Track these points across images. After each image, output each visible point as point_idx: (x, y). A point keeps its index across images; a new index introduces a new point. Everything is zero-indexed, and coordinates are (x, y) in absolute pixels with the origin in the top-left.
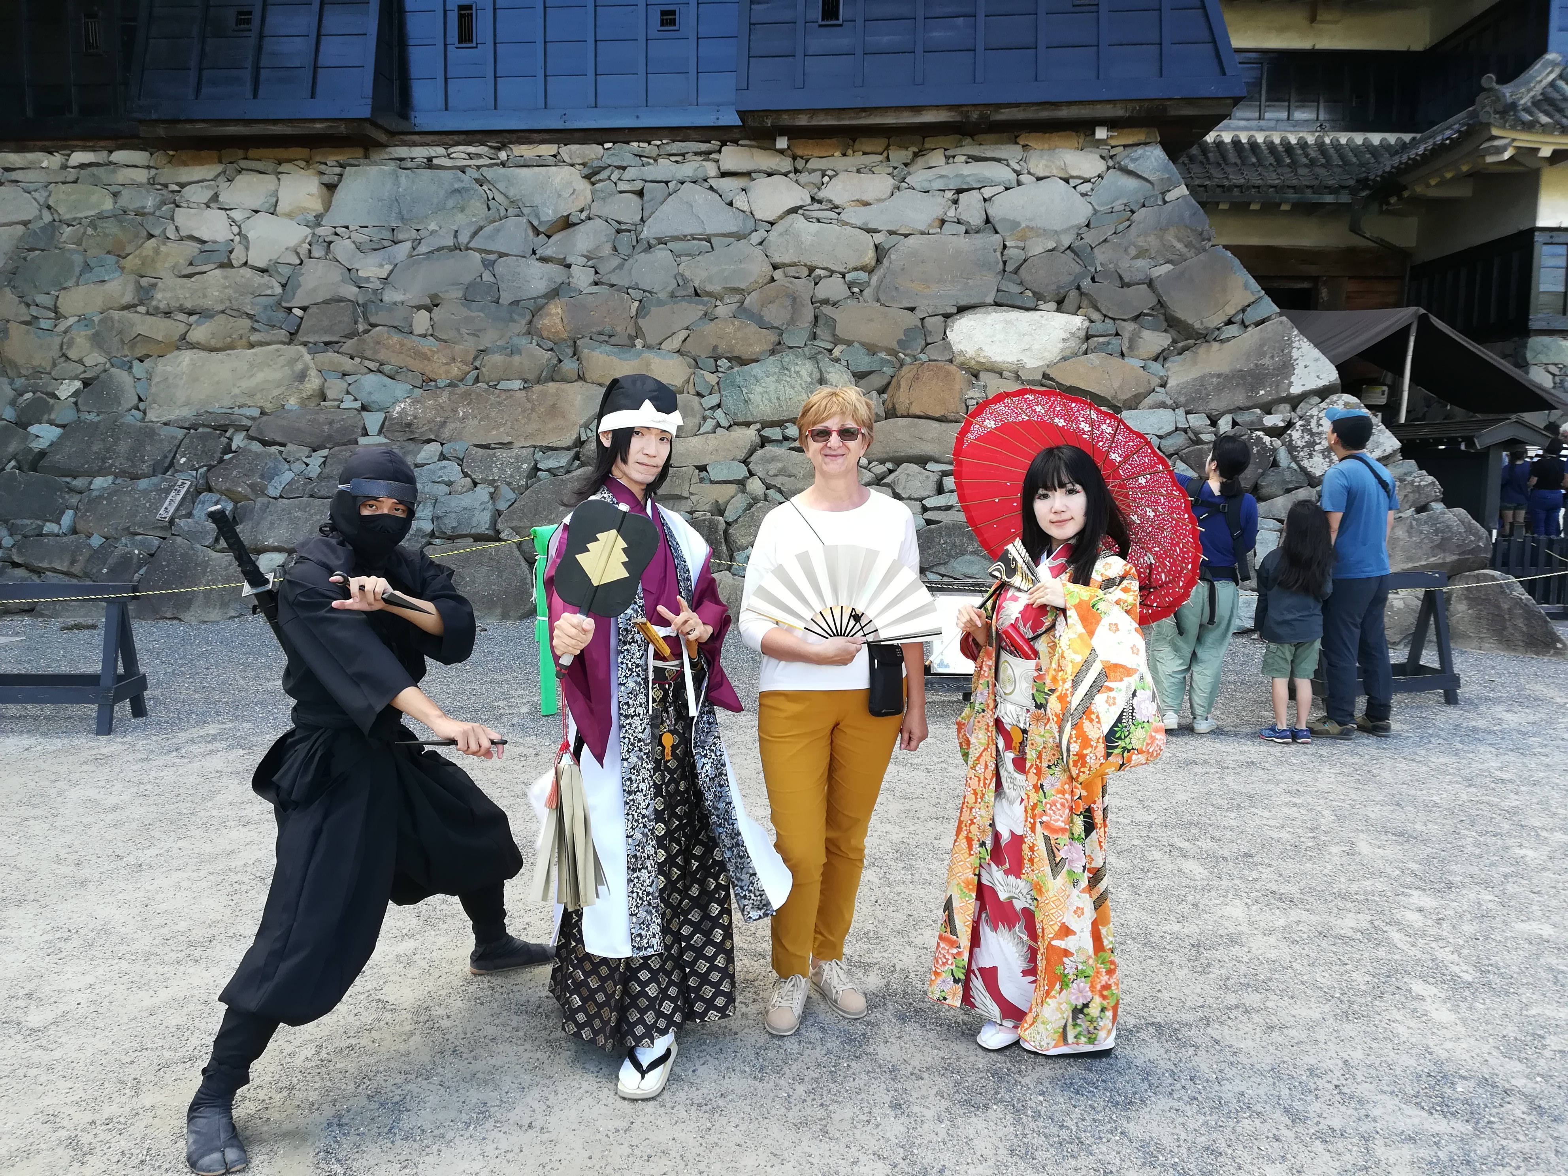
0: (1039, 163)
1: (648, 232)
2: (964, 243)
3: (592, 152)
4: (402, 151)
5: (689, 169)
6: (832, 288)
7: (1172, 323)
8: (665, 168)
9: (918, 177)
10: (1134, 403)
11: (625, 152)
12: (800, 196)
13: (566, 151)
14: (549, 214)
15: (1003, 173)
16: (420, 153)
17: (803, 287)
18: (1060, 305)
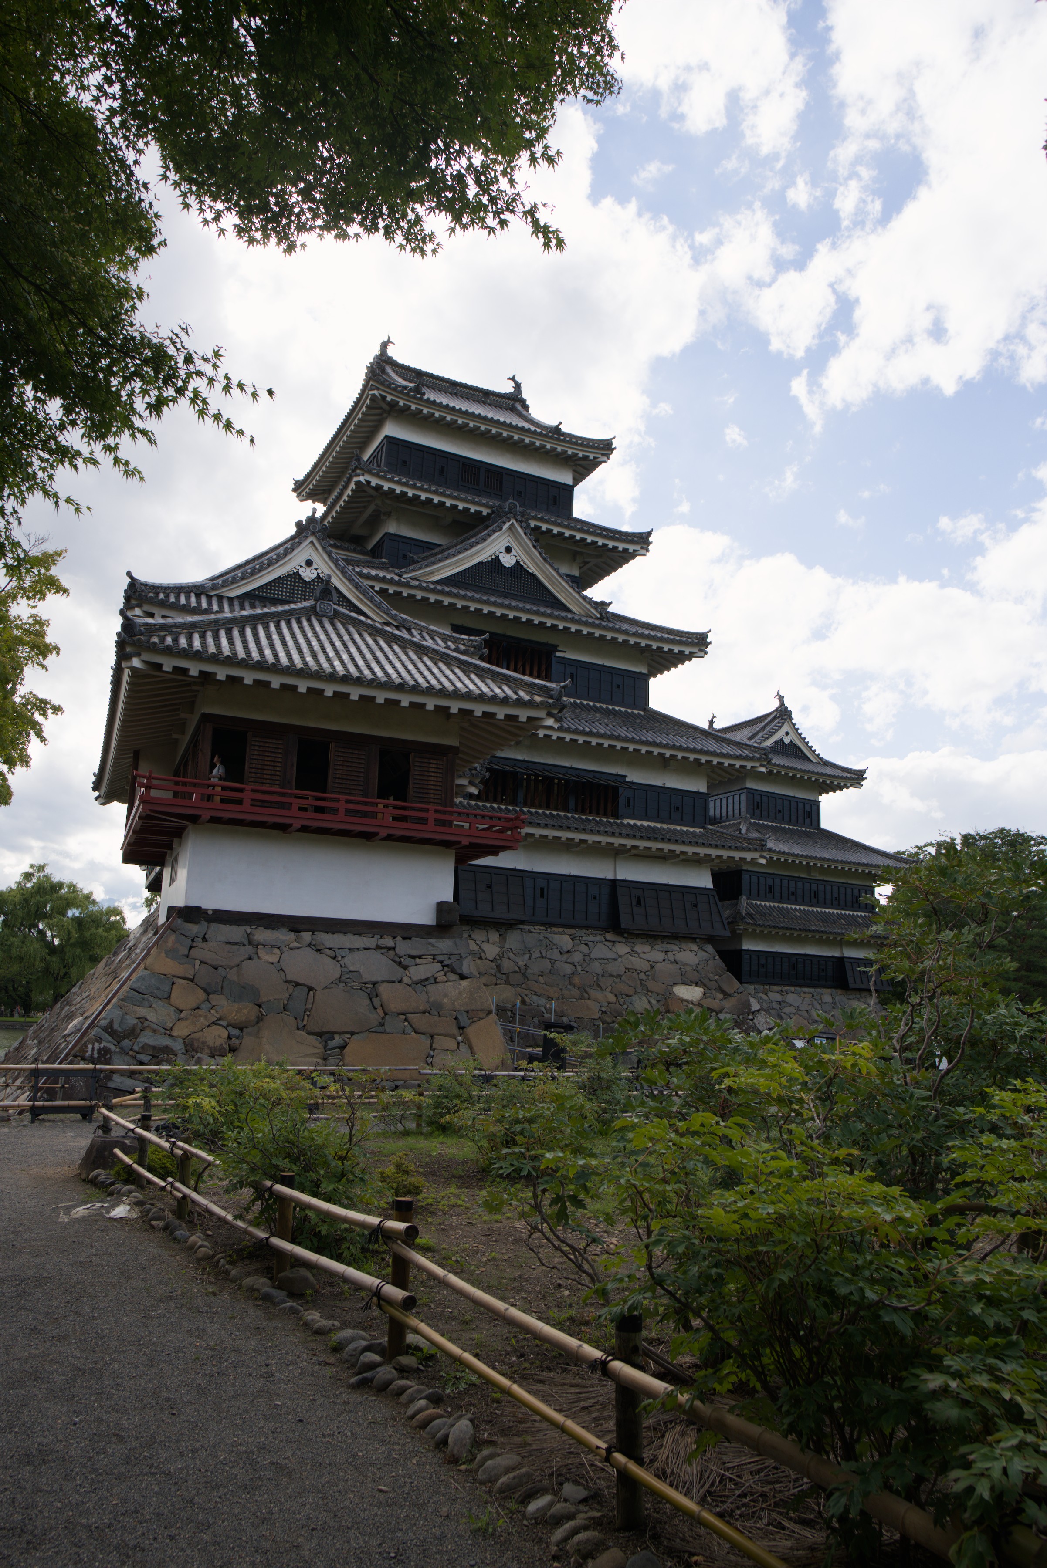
0: (684, 946)
1: (592, 956)
2: (670, 966)
3: (573, 931)
4: (521, 926)
5: (598, 938)
6: (642, 976)
7: (722, 991)
8: (591, 938)
9: (656, 947)
10: (721, 1012)
11: (581, 932)
12: (628, 950)
13: (568, 931)
14: (565, 949)
15: (677, 948)
16: (526, 927)
17: (635, 974)
18: (697, 984)
